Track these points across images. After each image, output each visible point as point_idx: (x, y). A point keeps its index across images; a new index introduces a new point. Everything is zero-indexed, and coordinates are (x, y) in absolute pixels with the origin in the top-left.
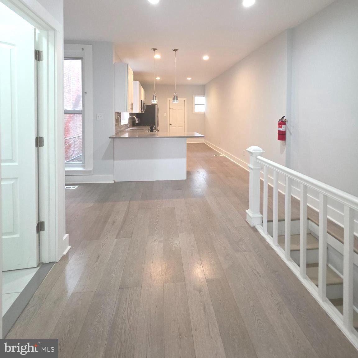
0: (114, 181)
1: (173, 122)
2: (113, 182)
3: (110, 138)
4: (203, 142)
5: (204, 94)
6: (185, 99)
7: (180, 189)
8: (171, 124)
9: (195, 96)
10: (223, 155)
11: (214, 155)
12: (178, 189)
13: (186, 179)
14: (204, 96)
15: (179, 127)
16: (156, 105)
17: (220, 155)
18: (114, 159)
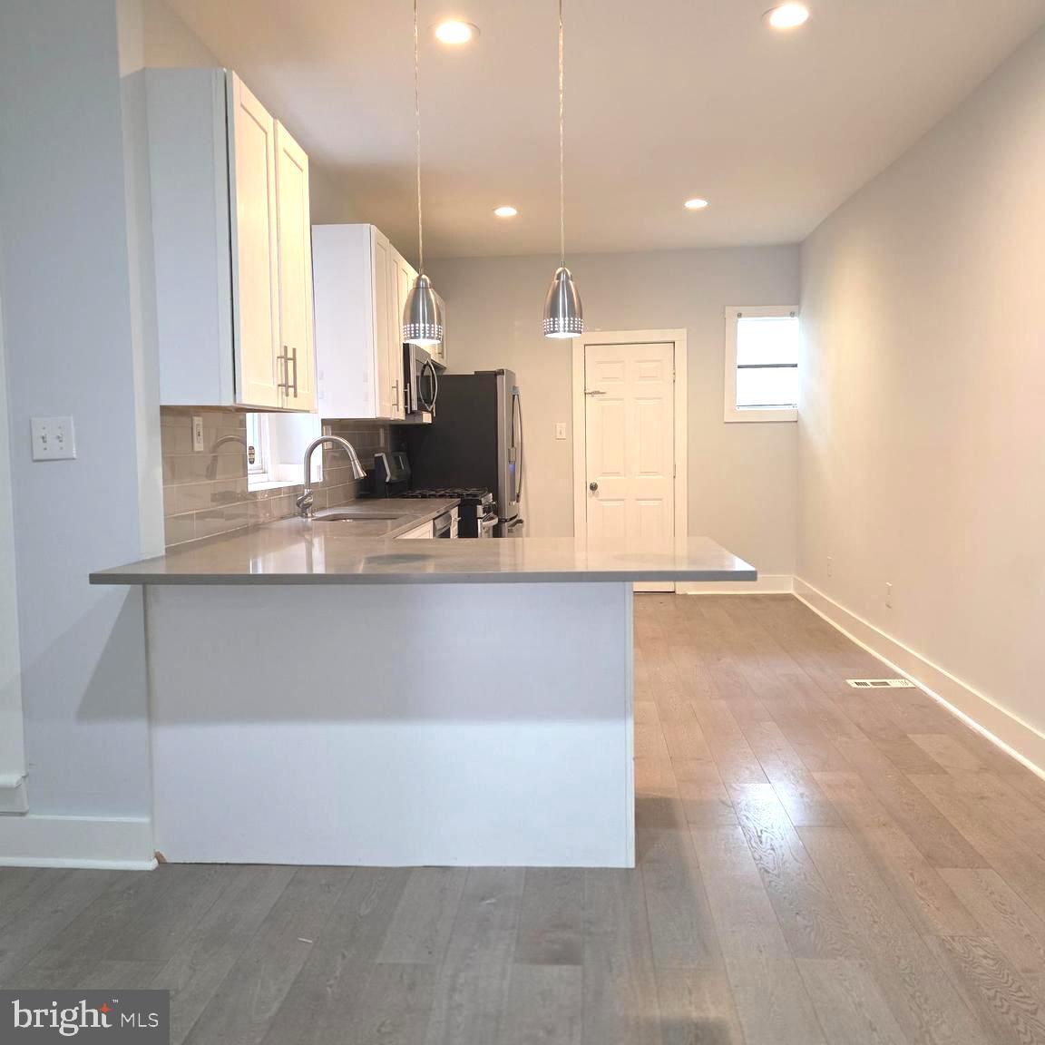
0: (159, 857)
1: (604, 474)
2: (151, 865)
3: (96, 579)
4: (791, 591)
5: (798, 302)
6: (679, 335)
7: (566, 956)
8: (594, 487)
9: (740, 315)
10: (915, 681)
11: (852, 682)
12: (557, 959)
13: (632, 865)
14: (792, 314)
15: (643, 503)
16: (501, 372)
17: (894, 683)
18: (150, 713)
